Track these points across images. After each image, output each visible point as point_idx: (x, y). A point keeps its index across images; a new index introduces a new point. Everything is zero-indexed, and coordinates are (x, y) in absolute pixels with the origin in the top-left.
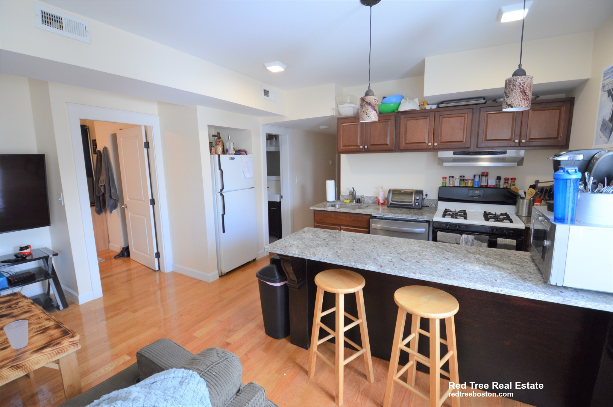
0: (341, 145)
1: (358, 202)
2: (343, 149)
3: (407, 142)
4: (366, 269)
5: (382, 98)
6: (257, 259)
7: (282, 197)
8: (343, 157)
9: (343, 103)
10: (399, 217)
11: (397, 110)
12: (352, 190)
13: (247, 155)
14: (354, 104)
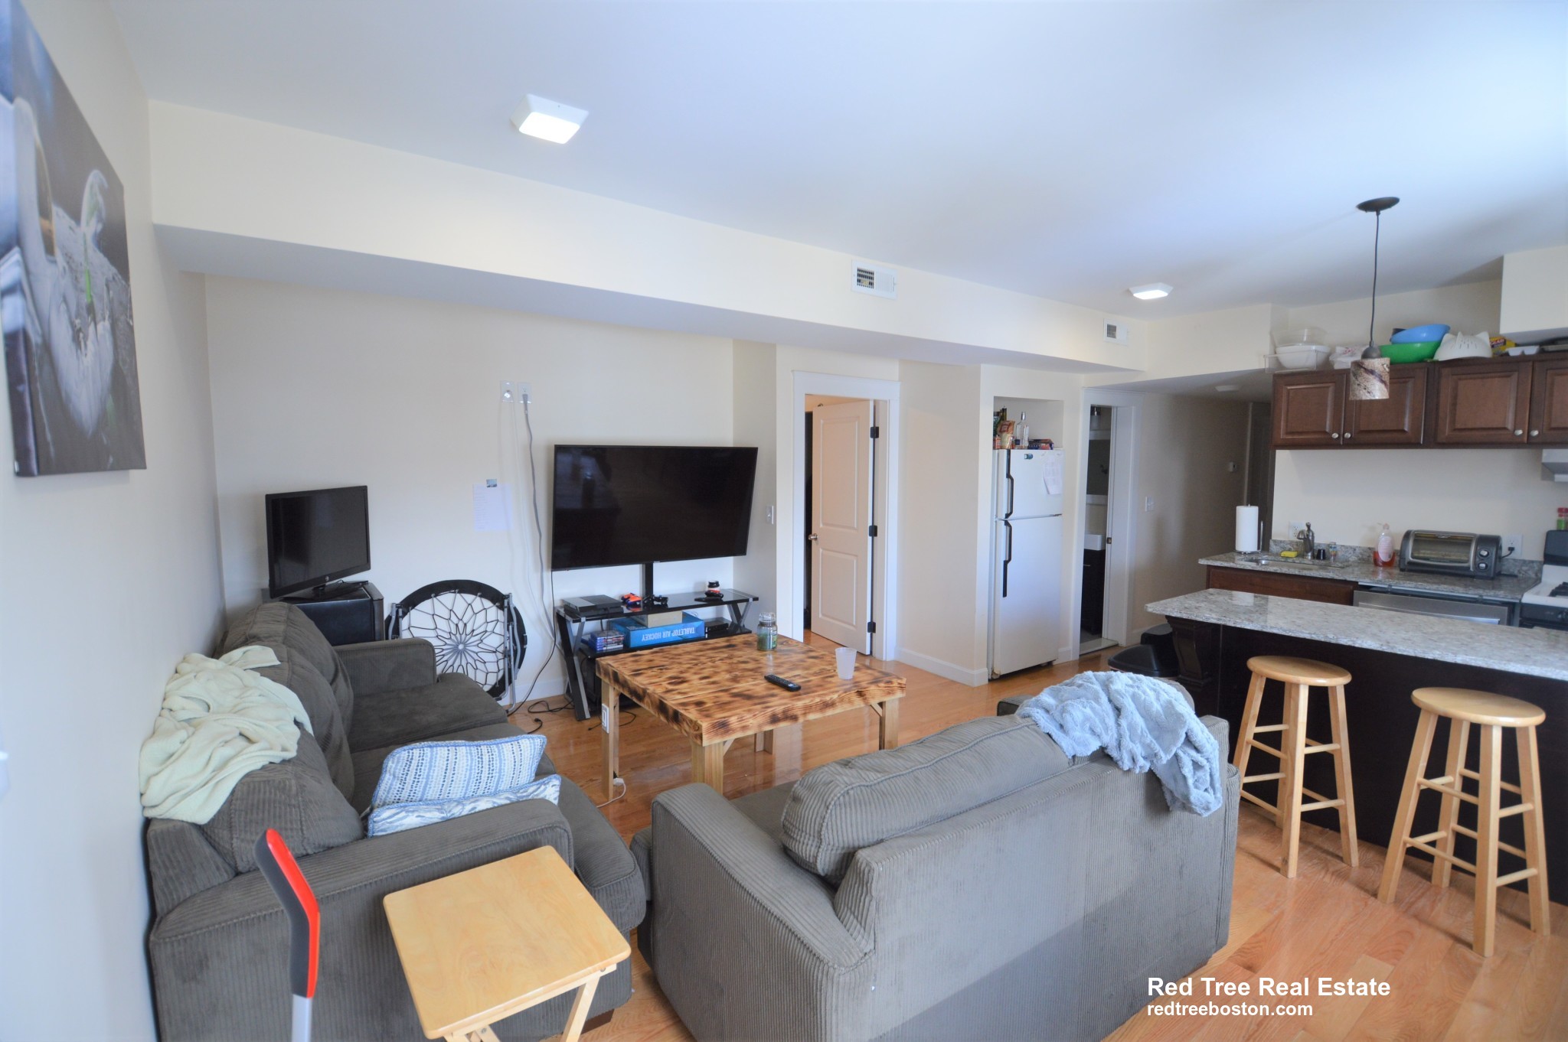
0: (1282, 431)
1: (1318, 557)
2: (1286, 439)
3: (1458, 426)
4: (1357, 645)
5: (1392, 331)
6: (1055, 663)
7: (1108, 541)
8: (1283, 457)
9: (1288, 341)
10: (1429, 589)
11: (1432, 356)
12: (1306, 529)
13: (1052, 449)
14: (1321, 344)
